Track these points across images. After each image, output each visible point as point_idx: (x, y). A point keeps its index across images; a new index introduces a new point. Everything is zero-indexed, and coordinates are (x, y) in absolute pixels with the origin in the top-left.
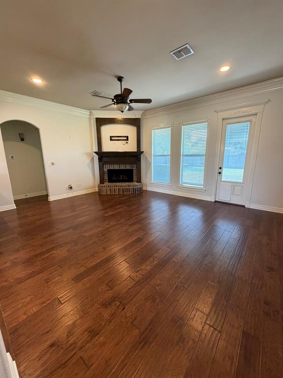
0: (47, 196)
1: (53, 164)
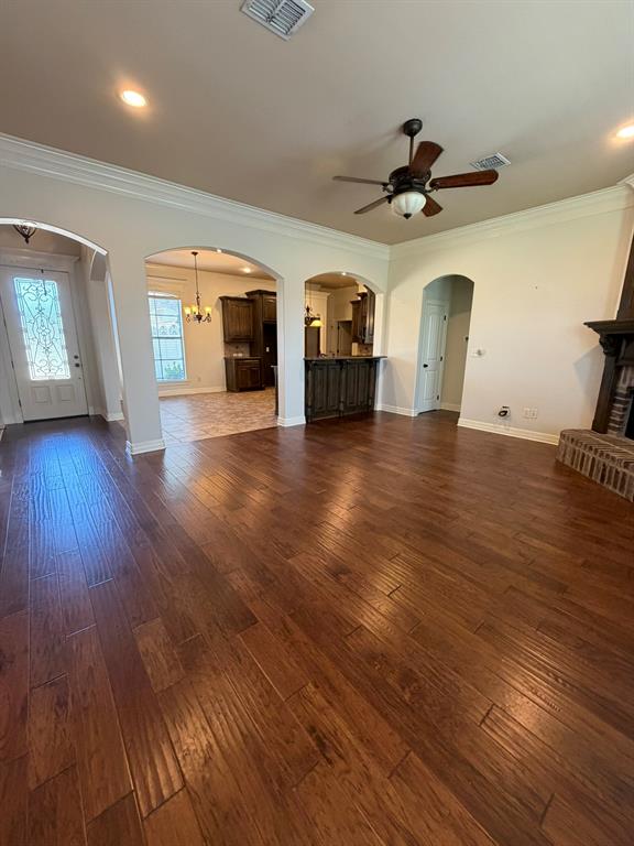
0: (457, 415)
1: (479, 353)
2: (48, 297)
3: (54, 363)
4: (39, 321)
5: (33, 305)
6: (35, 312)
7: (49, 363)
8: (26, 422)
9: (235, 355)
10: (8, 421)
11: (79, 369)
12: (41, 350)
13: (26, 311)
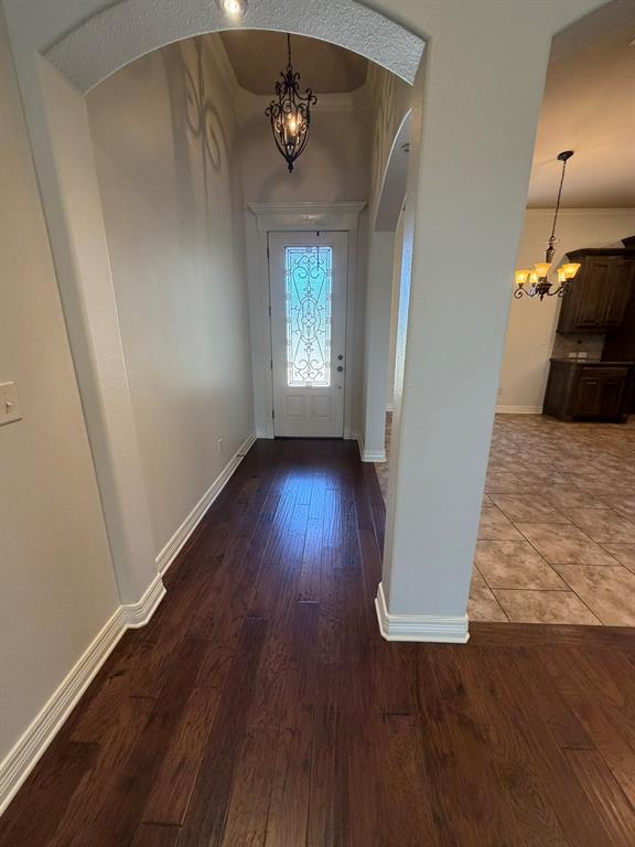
2: (320, 271)
3: (314, 364)
4: (306, 304)
5: (302, 284)
6: (303, 294)
7: (309, 364)
8: (276, 438)
9: (572, 355)
10: (260, 434)
11: (342, 373)
12: (303, 346)
13: (294, 293)
